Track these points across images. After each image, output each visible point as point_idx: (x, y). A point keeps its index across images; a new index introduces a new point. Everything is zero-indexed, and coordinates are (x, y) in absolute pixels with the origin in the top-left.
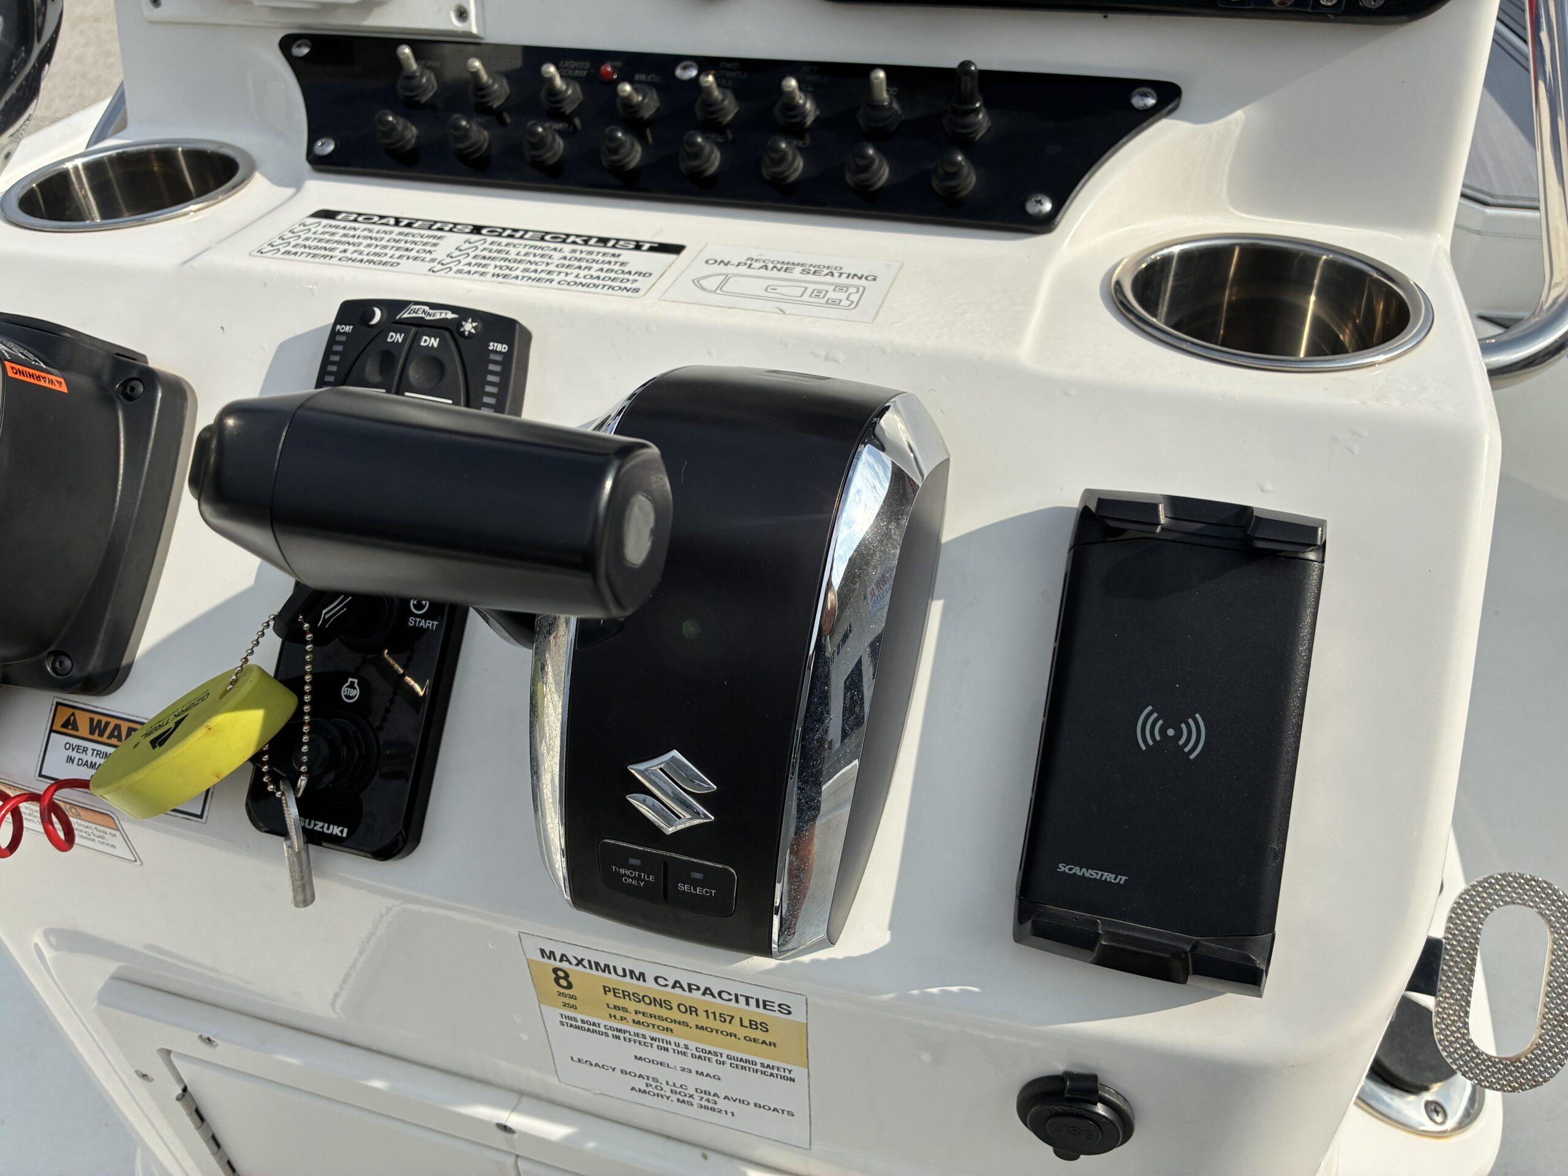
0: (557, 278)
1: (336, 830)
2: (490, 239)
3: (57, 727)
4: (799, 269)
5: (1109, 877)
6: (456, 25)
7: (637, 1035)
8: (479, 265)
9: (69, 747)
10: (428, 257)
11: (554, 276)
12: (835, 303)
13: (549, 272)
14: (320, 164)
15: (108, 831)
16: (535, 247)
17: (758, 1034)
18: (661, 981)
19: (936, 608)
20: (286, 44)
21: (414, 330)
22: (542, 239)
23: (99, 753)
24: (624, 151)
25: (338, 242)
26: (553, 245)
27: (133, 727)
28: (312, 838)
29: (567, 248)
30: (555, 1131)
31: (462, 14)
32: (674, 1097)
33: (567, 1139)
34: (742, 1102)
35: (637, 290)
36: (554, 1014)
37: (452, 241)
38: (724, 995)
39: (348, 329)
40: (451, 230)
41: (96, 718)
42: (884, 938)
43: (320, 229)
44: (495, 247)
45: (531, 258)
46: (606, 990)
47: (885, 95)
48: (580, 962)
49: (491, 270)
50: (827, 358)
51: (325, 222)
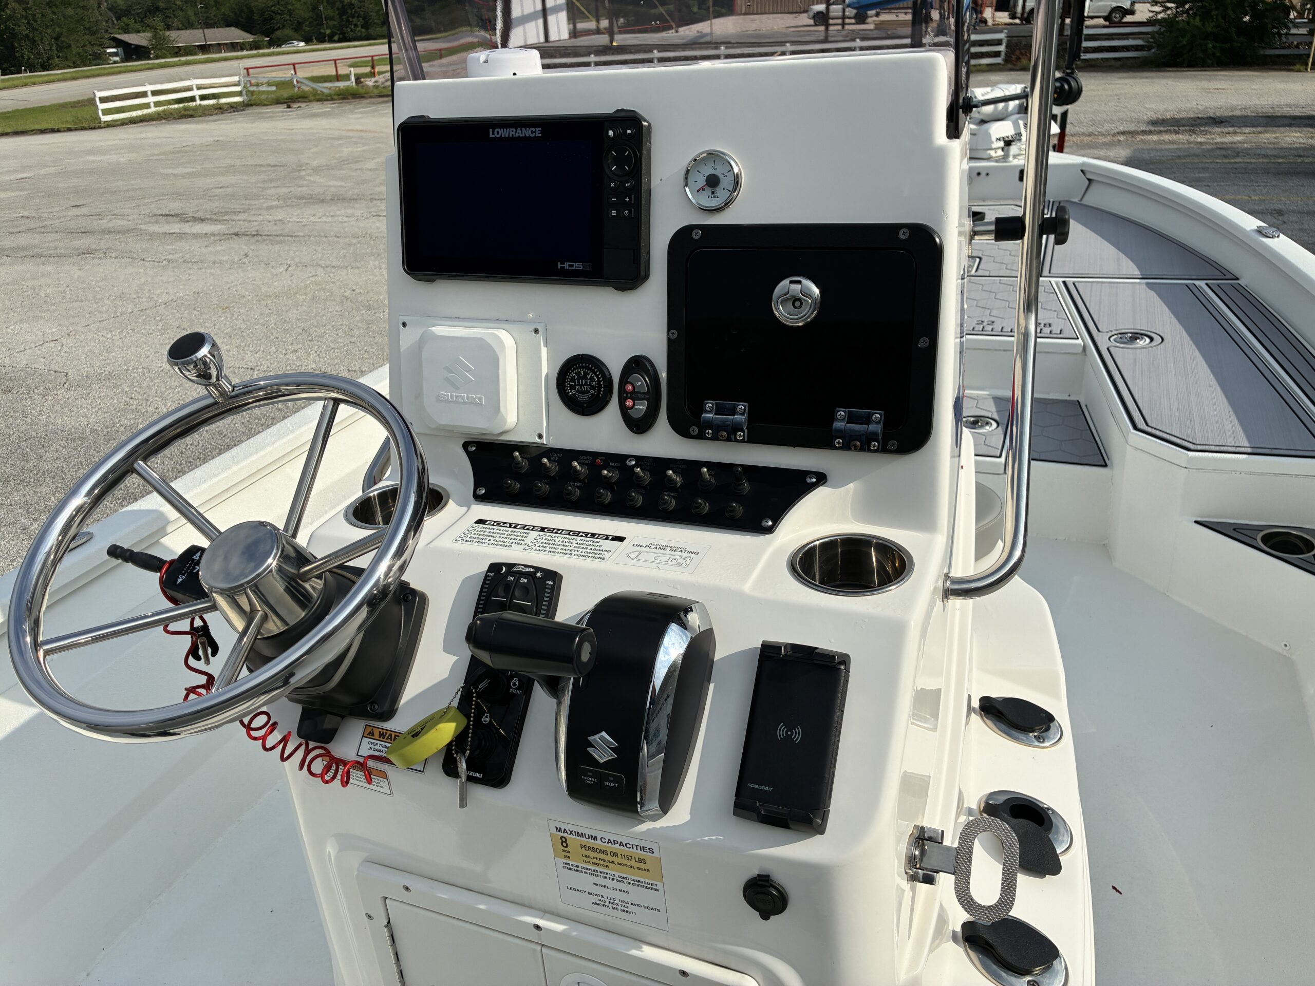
0: (573, 553)
1: (478, 775)
2: (548, 534)
3: (365, 735)
4: (669, 549)
5: (766, 788)
6: (538, 440)
7: (594, 871)
8: (543, 547)
9: (370, 743)
10: (523, 543)
11: (572, 552)
12: (680, 564)
13: (571, 550)
14: (478, 498)
15: (382, 779)
16: (566, 538)
17: (641, 865)
18: (603, 840)
19: (712, 686)
20: (466, 445)
21: (518, 575)
22: (569, 534)
23: (382, 746)
24: (603, 497)
25: (487, 536)
26: (573, 537)
27: (398, 735)
28: (470, 779)
29: (579, 538)
30: (559, 927)
31: (540, 436)
32: (611, 906)
33: (564, 931)
34: (638, 905)
35: (604, 559)
36: (561, 861)
37: (534, 534)
38: (628, 845)
39: (492, 574)
40: (532, 530)
41: (382, 731)
42: (687, 818)
43: (480, 529)
44: (550, 538)
45: (564, 543)
46: (582, 846)
47: (708, 476)
48: (571, 832)
49: (548, 549)
50: (674, 587)
51: (481, 525)
